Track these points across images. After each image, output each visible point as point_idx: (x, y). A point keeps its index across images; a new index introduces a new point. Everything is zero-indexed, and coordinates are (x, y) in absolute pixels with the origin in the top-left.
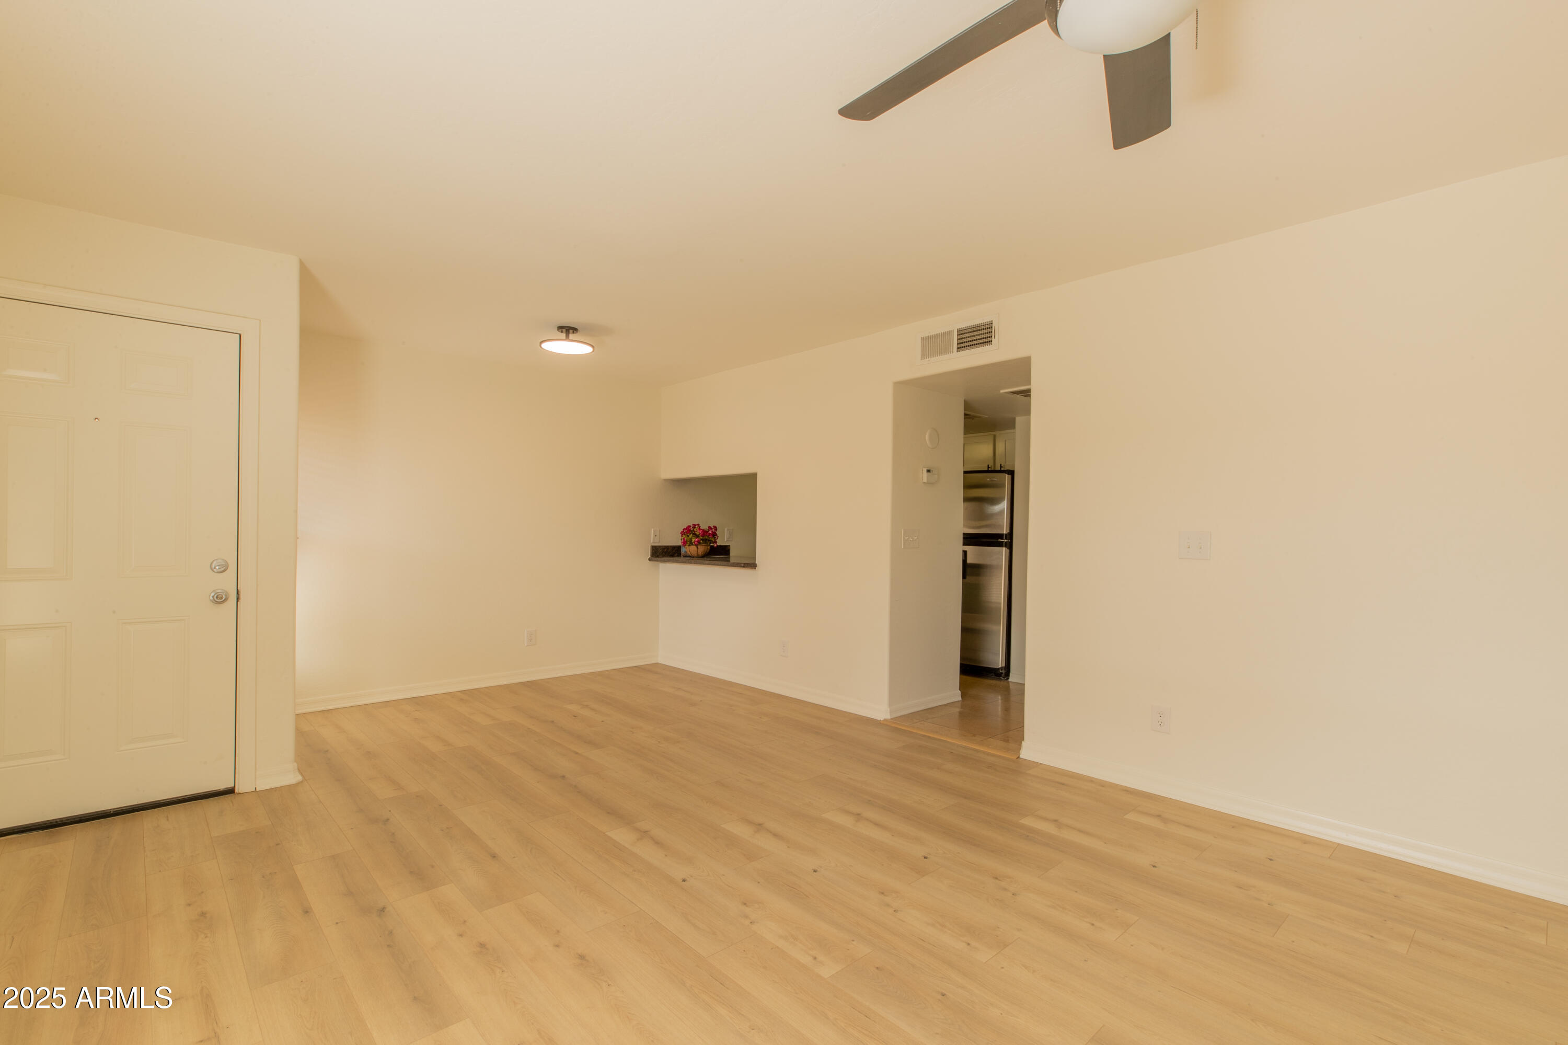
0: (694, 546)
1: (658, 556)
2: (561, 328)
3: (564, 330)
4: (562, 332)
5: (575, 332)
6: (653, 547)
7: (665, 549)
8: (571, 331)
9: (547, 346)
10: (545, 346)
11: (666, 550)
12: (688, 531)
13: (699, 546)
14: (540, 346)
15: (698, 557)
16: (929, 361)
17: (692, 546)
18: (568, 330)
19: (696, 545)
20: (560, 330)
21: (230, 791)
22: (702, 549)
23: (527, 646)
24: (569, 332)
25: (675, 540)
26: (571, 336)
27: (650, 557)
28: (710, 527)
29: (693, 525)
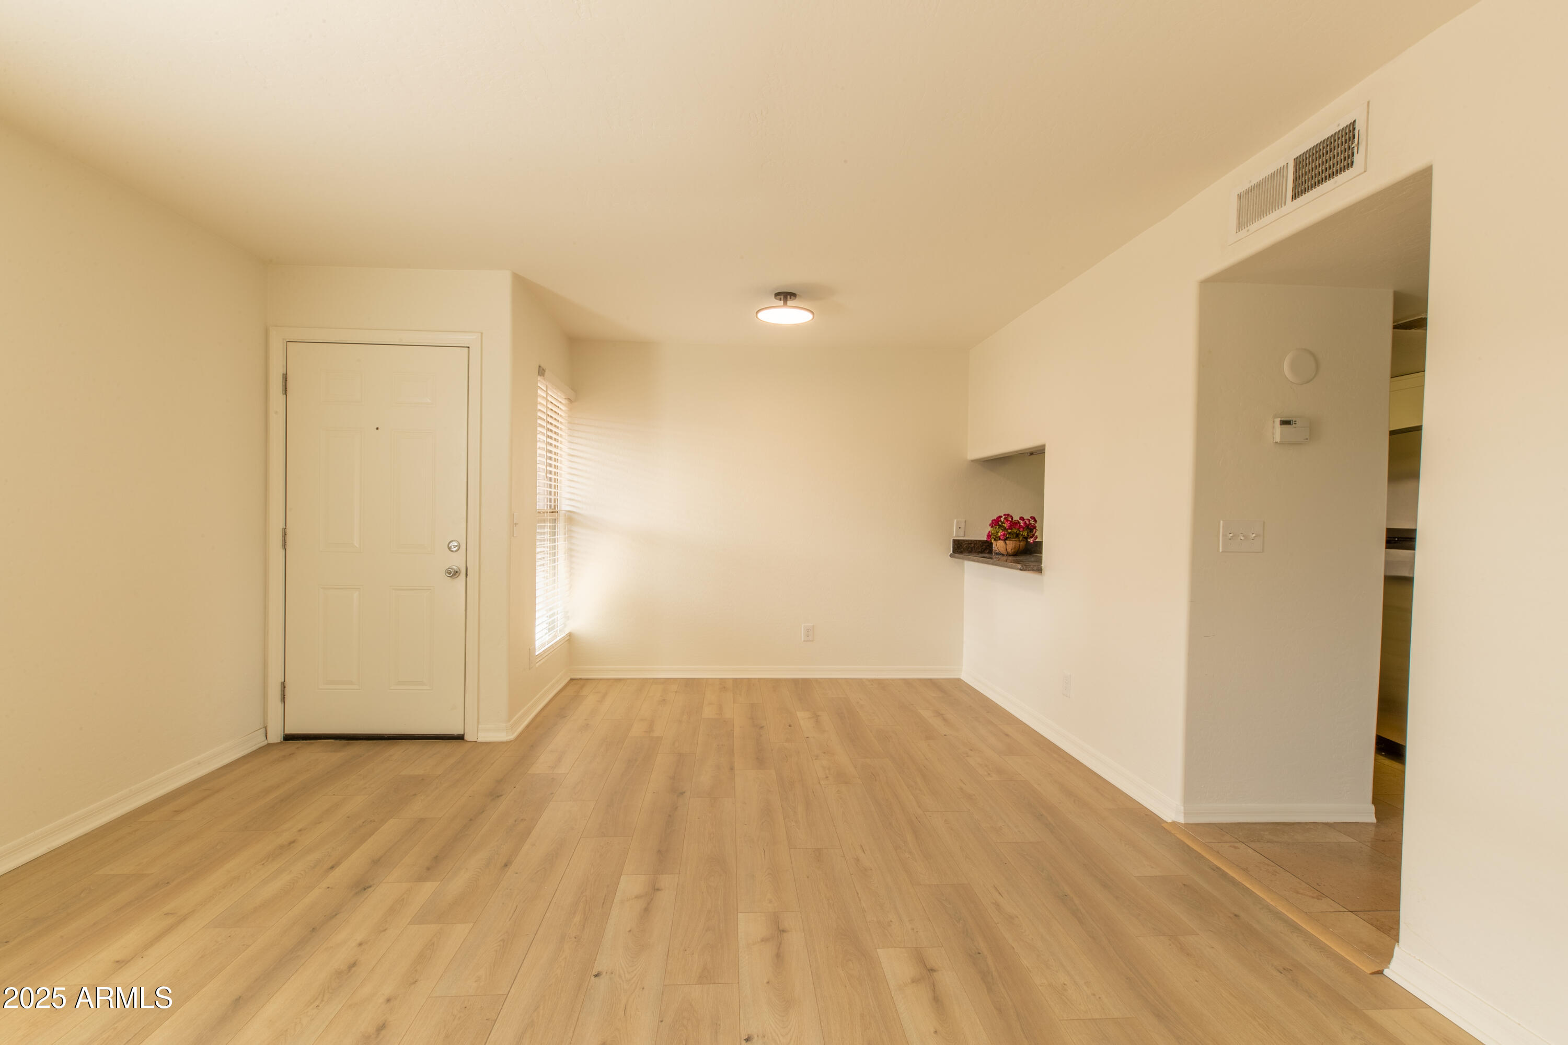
0: (1002, 541)
1: (961, 553)
2: (777, 295)
3: (782, 297)
4: (780, 300)
5: (792, 297)
6: (954, 541)
7: (971, 544)
8: (789, 297)
9: (766, 316)
10: (762, 315)
11: (973, 545)
12: (996, 523)
13: (1007, 542)
14: (756, 316)
15: (1008, 555)
16: (1248, 231)
17: (999, 541)
18: (785, 296)
19: (1005, 540)
20: (779, 297)
21: (461, 738)
22: (1011, 545)
23: (804, 641)
24: (787, 298)
25: (980, 533)
26: (789, 303)
27: (951, 552)
28: (1022, 518)
29: (1005, 515)
